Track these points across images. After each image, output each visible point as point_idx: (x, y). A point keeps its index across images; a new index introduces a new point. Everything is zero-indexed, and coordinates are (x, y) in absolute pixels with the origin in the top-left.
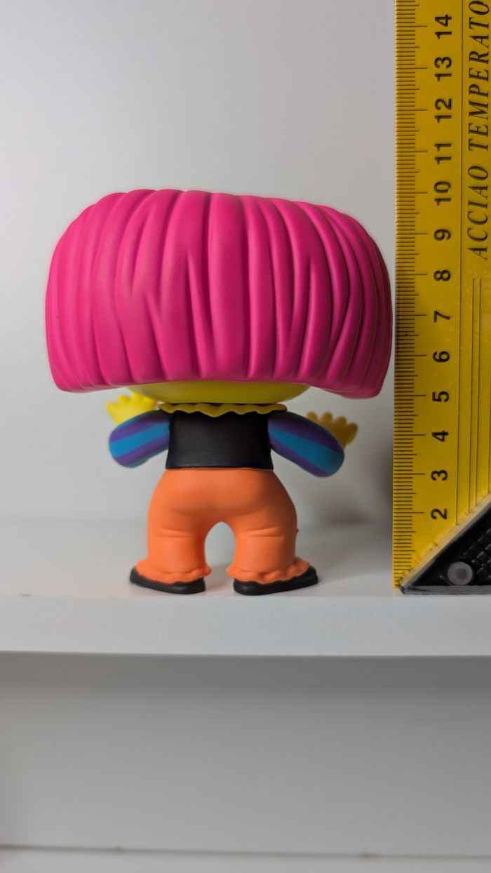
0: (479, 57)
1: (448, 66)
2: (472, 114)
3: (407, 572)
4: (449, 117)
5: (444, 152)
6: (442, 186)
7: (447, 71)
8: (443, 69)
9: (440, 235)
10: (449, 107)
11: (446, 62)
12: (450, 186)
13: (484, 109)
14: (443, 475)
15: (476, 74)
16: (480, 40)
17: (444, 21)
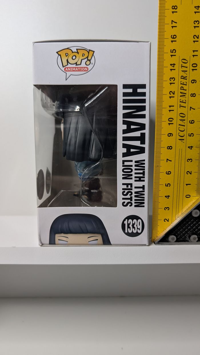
0: (184, 78)
1: (174, 80)
2: (181, 96)
3: (156, 237)
4: (174, 97)
5: (172, 108)
6: (171, 120)
7: (174, 82)
8: (172, 81)
9: (169, 135)
10: (174, 94)
11: (173, 79)
12: (173, 119)
13: (185, 95)
14: (168, 209)
15: (183, 83)
16: (184, 72)
17: (173, 66)
